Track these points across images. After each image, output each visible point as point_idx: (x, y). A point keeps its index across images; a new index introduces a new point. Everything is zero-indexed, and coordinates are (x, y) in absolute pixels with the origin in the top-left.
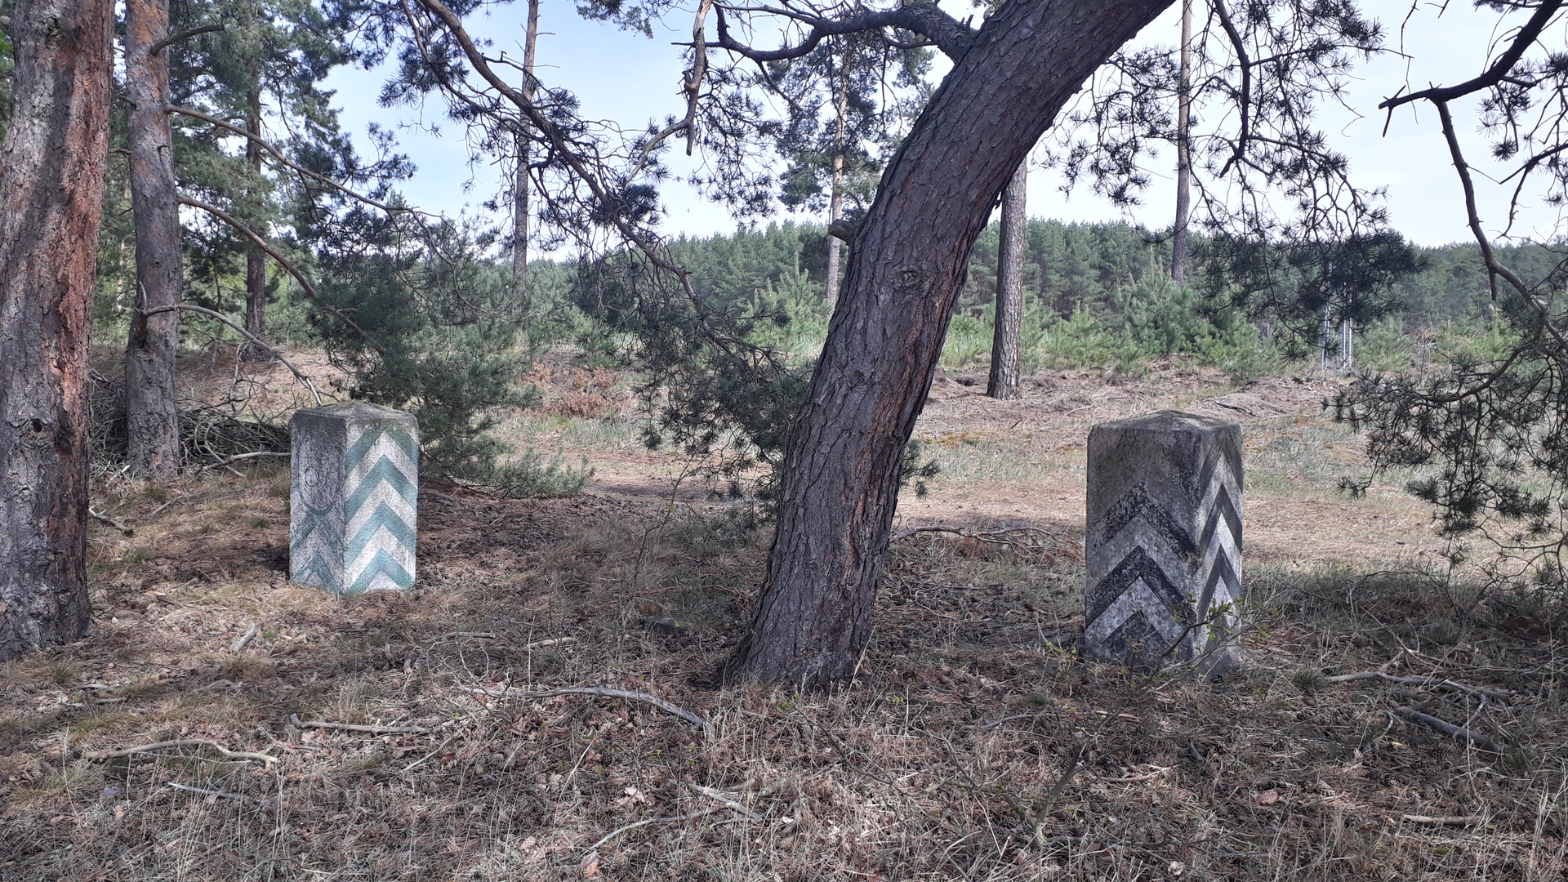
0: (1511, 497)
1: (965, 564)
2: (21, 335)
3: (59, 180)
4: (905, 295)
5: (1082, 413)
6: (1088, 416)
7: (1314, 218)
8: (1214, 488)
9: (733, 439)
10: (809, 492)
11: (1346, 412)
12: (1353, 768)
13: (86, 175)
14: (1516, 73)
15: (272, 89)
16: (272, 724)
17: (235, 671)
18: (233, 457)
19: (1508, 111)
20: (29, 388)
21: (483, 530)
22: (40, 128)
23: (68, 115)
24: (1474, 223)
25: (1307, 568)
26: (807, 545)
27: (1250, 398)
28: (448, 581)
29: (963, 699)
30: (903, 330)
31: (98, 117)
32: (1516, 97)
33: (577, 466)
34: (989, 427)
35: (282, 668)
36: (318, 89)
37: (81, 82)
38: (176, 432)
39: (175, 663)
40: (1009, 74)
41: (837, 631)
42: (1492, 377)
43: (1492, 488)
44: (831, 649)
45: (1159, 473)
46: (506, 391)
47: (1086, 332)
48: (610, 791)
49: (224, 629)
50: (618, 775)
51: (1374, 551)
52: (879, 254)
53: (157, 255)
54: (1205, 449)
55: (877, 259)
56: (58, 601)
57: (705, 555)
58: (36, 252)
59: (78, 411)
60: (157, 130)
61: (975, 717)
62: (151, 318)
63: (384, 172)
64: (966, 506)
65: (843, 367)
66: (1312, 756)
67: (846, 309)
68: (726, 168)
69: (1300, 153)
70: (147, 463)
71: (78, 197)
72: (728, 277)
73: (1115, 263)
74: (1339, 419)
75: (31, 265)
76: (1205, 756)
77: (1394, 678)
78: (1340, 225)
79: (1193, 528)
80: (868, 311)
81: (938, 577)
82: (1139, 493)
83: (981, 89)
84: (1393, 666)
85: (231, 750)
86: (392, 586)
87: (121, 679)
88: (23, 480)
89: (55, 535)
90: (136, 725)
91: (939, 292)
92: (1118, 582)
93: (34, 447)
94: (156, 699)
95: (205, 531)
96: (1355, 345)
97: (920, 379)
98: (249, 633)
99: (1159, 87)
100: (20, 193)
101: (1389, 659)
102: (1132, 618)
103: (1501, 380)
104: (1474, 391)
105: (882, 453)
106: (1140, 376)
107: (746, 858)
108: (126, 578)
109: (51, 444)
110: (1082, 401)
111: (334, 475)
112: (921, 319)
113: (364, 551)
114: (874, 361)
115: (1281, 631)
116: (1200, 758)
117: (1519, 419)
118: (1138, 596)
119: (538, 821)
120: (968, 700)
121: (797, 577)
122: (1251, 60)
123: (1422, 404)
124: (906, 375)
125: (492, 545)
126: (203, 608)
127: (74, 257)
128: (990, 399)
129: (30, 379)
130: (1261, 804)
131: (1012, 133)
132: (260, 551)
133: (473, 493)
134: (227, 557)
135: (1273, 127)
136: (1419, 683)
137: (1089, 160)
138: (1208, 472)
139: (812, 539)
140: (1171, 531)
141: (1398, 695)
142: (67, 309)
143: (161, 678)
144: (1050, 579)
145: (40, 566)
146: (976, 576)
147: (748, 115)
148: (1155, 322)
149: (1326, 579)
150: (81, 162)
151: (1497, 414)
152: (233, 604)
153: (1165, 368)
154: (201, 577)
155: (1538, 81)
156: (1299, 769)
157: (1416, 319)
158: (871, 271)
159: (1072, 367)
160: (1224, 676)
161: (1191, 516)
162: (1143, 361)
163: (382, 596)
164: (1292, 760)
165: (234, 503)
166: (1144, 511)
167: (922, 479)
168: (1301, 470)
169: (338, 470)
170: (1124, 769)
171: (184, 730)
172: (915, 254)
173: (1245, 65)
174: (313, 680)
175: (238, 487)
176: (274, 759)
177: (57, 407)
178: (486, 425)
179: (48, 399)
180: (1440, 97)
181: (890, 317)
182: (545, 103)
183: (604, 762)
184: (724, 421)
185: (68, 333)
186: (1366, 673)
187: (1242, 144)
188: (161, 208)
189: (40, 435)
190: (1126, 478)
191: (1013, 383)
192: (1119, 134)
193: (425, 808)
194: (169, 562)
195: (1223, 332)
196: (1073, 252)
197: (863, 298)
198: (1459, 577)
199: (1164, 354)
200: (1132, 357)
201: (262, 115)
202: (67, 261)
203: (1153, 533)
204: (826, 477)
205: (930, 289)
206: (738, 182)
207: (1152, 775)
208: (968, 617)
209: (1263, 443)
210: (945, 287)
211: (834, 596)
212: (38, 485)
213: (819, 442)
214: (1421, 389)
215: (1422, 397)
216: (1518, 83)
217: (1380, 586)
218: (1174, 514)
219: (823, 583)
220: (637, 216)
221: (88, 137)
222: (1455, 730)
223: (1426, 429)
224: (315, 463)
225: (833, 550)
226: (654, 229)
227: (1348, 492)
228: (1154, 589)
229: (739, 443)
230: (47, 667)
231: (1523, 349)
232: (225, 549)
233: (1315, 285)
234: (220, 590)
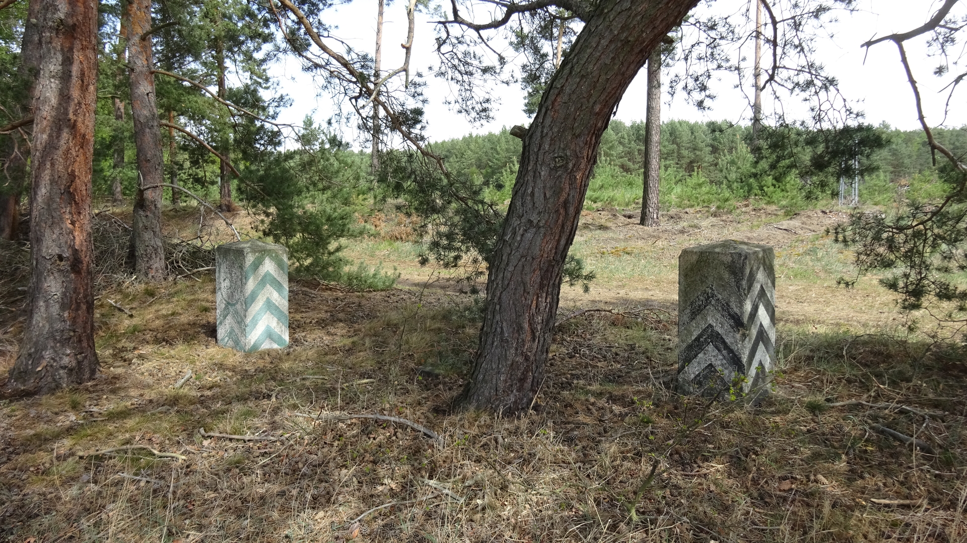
0: (945, 289)
1: (615, 330)
2: (49, 205)
3: (67, 114)
4: (557, 171)
5: (695, 234)
6: (699, 236)
7: (819, 115)
8: (757, 287)
9: (471, 258)
10: (503, 295)
11: (841, 237)
12: (842, 465)
13: (83, 111)
14: (946, 22)
15: (230, 58)
16: (189, 434)
17: (174, 401)
18: (196, 270)
19: (942, 47)
20: (55, 236)
21: (331, 312)
22: (54, 84)
23: (70, 76)
24: (921, 118)
25: (822, 330)
26: (502, 328)
27: (795, 223)
28: (307, 343)
29: (600, 421)
30: (557, 192)
31: (89, 77)
32: (947, 37)
33: (390, 272)
34: (640, 243)
35: (202, 398)
36: (256, 58)
37: (78, 56)
38: (163, 257)
39: (142, 395)
40: (616, 32)
41: (522, 380)
42: (934, 214)
43: (933, 283)
44: (519, 390)
45: (721, 279)
46: (349, 229)
47: (700, 185)
48: (376, 481)
49: (173, 374)
50: (382, 471)
51: (864, 318)
52: (540, 146)
53: (148, 156)
54: (750, 264)
55: (539, 150)
56: (77, 359)
57: (458, 327)
58: (55, 157)
59: (84, 249)
60: (146, 83)
61: (606, 432)
62: (146, 191)
63: (276, 104)
64: (622, 293)
65: (520, 217)
66: (816, 456)
67: (522, 181)
68: (463, 94)
69: (809, 75)
70: (146, 274)
71: (79, 124)
72: (497, 156)
73: (720, 143)
74: (836, 241)
75: (53, 165)
76: (747, 457)
77: (870, 404)
78: (835, 120)
79: (742, 313)
80: (535, 182)
81: (597, 340)
82: (710, 291)
83: (599, 42)
84: (870, 396)
85: (160, 451)
86: (275, 346)
87: (109, 405)
88: (53, 290)
89: (74, 321)
90: (111, 434)
91: (579, 169)
92: (698, 346)
93: (59, 271)
94: (125, 418)
95: (173, 314)
96: (860, 190)
97: (569, 224)
98: (187, 376)
99: (722, 38)
100: (45, 122)
101: (869, 391)
102: (706, 367)
103: (939, 215)
104: (922, 223)
105: (547, 271)
106: (731, 211)
107: (448, 528)
108: (125, 342)
109: (69, 268)
110: (696, 227)
111: (239, 283)
112: (568, 186)
113: (257, 327)
114: (540, 213)
115: (802, 373)
116: (743, 458)
117: (951, 240)
118: (711, 356)
119: (328, 501)
120: (603, 421)
121: (496, 347)
122: (778, 19)
123: (889, 231)
124: (560, 221)
125: (335, 321)
126: (164, 361)
127: (78, 159)
128: (641, 226)
129: (55, 231)
130: (780, 490)
131: (619, 69)
132: (203, 326)
133: (331, 289)
134: (184, 330)
135: (793, 59)
136: (889, 408)
137: (682, 84)
138: (752, 279)
139: (504, 324)
140: (730, 315)
141: (872, 415)
142: (75, 190)
143: (132, 404)
144: (664, 340)
145: (66, 339)
146: (618, 337)
147: (475, 63)
148: (741, 179)
149: (832, 338)
150: (79, 103)
151: (937, 237)
152: (182, 358)
153: (747, 206)
154: (167, 342)
155: (961, 27)
156: (806, 466)
157: (899, 172)
158: (535, 157)
159: (692, 206)
160: (764, 402)
161: (741, 304)
162: (733, 202)
163: (268, 353)
164: (802, 460)
165: (192, 297)
166: (713, 302)
167: (585, 282)
168: (823, 267)
169: (241, 280)
170: (695, 465)
171: (137, 438)
172: (562, 146)
173: (774, 23)
174: (218, 405)
175: (196, 288)
176: (184, 457)
177: (72, 247)
178: (338, 249)
179: (66, 242)
180: (898, 39)
181: (548, 185)
182: (355, 60)
183: (374, 462)
184: (467, 247)
185: (77, 204)
186: (854, 400)
187: (773, 73)
188: (150, 128)
189: (63, 263)
190: (702, 282)
191: (655, 217)
192: (699, 68)
193: (264, 490)
194: (151, 332)
195: (780, 184)
196: (695, 138)
197: (531, 174)
198: (913, 338)
199: (746, 198)
200: (727, 200)
201: (226, 73)
202: (74, 162)
203: (718, 316)
204: (512, 286)
205: (573, 168)
206: (471, 102)
207: (712, 470)
208: (612, 365)
209: (801, 251)
210: (582, 166)
211: (520, 359)
212: (62, 292)
213: (507, 264)
214: (889, 221)
215: (889, 227)
216: (949, 28)
217: (865, 343)
218: (731, 304)
219: (513, 351)
220: (412, 126)
221: (84, 88)
222: (907, 440)
223: (891, 245)
224: (229, 275)
225: (518, 331)
226: (424, 133)
227: (842, 285)
228: (719, 350)
229: (475, 261)
230: (68, 398)
231: (952, 197)
232: (183, 325)
233: (821, 156)
234: (177, 350)
